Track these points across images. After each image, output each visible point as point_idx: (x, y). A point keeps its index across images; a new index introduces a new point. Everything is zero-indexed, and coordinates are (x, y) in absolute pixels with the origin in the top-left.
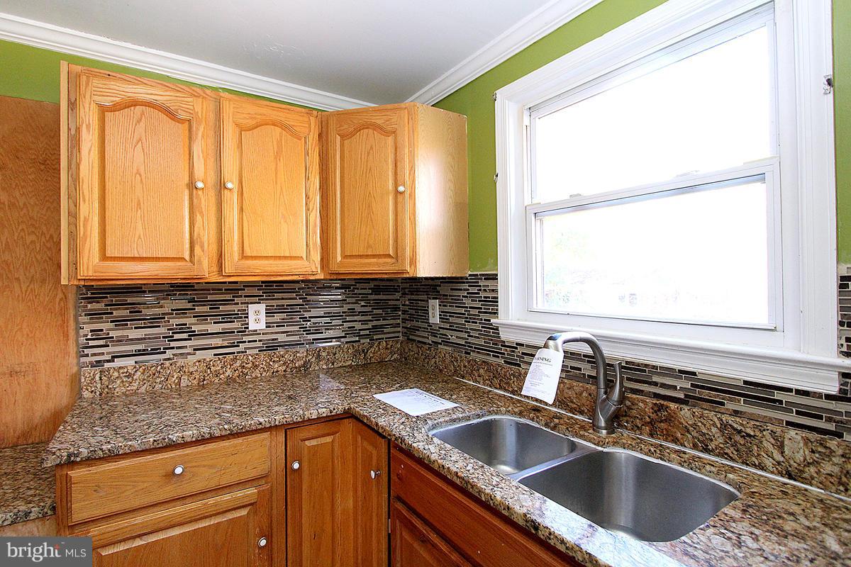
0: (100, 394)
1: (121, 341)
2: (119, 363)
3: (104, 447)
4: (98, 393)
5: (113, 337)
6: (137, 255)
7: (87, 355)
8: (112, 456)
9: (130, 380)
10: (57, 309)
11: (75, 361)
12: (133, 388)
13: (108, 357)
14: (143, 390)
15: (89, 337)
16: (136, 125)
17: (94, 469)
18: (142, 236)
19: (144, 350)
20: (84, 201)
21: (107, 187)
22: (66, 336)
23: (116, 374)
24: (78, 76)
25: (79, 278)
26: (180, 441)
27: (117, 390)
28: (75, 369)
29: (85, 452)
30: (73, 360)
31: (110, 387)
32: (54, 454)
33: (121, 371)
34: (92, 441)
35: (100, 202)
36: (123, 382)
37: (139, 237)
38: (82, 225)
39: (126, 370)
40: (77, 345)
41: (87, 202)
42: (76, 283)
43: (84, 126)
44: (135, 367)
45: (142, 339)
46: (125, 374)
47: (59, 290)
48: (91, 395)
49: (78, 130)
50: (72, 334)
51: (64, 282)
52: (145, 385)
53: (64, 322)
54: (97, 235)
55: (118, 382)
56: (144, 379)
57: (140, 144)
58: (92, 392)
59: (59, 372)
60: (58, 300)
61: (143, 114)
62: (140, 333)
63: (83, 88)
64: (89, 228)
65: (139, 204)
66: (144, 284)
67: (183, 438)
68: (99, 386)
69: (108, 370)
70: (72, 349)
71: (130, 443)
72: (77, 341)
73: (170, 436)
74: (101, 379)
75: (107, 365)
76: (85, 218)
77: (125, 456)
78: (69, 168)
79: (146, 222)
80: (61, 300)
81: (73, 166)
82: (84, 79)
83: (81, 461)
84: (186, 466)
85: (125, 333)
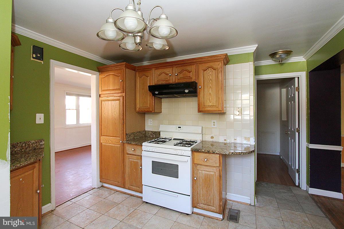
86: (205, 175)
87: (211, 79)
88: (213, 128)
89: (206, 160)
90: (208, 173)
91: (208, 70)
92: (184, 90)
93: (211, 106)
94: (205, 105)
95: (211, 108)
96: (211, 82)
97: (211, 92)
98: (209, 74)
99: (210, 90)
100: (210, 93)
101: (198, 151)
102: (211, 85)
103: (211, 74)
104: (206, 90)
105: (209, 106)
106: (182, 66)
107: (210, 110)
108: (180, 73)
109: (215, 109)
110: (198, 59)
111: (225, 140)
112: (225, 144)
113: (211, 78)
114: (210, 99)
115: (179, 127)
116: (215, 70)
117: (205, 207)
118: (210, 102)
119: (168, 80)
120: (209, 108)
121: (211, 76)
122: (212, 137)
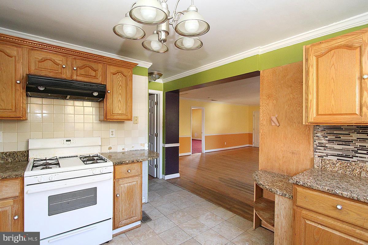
0: (321, 168)
1: (331, 149)
2: (329, 158)
3: (308, 184)
4: (320, 167)
5: (327, 147)
6: (331, 113)
7: (317, 152)
8: (310, 188)
9: (334, 166)
10: (307, 134)
11: (313, 153)
12: (335, 170)
13: (325, 154)
14: (340, 172)
15: (318, 145)
16: (331, 58)
17: (305, 190)
18: (334, 105)
19: (341, 155)
20: (310, 94)
21: (319, 87)
22: (309, 143)
23: (328, 162)
24: (308, 49)
25: (308, 122)
26: (340, 194)
27: (328, 168)
28: (312, 156)
29: (301, 183)
30: (312, 152)
31: (325, 166)
32: (292, 179)
33: (330, 161)
34: (306, 180)
35: (316, 93)
36: (331, 166)
37: (333, 105)
38: (309, 102)
39: (332, 161)
40: (313, 147)
41: (311, 94)
42: (308, 124)
43: (311, 66)
44: (337, 161)
45: (340, 150)
46: (332, 163)
47: (308, 127)
48: (318, 168)
49: (309, 69)
50: (312, 142)
51: (304, 123)
52: (341, 170)
53: (309, 138)
54: (315, 106)
55: (329, 165)
56: (341, 167)
57: (333, 66)
58: (318, 166)
59: (307, 156)
60: (307, 130)
61: (335, 52)
62: (340, 147)
63: (310, 52)
64: (312, 104)
65: (333, 91)
66: (342, 126)
67: (342, 194)
68: (321, 165)
69: (325, 159)
70: (312, 149)
71: (318, 186)
72: (313, 146)
73: (335, 191)
74: (321, 162)
75: (324, 157)
76: (311, 100)
77: (315, 190)
78: (306, 83)
79: (336, 99)
80: (308, 130)
81: (307, 82)
82: (310, 49)
83: (300, 185)
84: (343, 207)
85: (333, 146)
86: (128, 188)
87: (121, 85)
88: (111, 138)
89: (129, 171)
90: (130, 184)
91: (117, 74)
92: (92, 93)
93: (121, 114)
94: (113, 113)
95: (121, 116)
96: (120, 88)
97: (120, 99)
98: (118, 79)
99: (120, 96)
100: (120, 101)
101: (122, 164)
102: (120, 91)
103: (121, 80)
104: (115, 96)
105: (118, 114)
106: (83, 60)
107: (120, 118)
108: (81, 68)
109: (125, 117)
110: (108, 58)
111: (123, 149)
112: (123, 153)
113: (121, 83)
114: (120, 106)
115: (67, 141)
116: (125, 76)
117: (128, 221)
118: (120, 110)
119: (58, 73)
120: (119, 116)
121: (121, 82)
122: (110, 148)
